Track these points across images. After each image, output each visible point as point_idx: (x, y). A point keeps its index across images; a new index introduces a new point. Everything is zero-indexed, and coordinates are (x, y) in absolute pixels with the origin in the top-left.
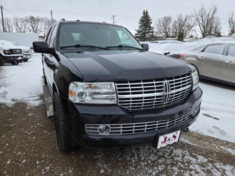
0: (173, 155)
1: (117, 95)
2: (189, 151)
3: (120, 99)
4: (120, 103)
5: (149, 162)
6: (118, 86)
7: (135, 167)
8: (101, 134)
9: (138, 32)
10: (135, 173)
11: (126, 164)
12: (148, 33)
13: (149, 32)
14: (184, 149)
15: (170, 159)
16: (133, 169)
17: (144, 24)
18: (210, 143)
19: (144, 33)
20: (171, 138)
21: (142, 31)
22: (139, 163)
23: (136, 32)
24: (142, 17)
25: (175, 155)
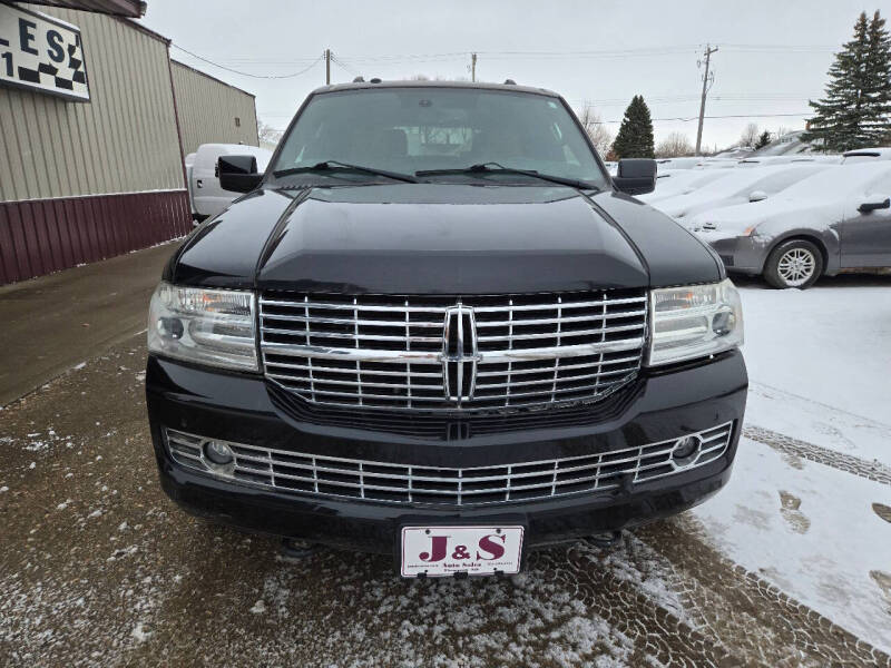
0: (555, 635)
1: (258, 340)
2: (640, 643)
3: (271, 357)
4: (271, 369)
5: (438, 629)
6: (267, 309)
7: (372, 632)
8: (211, 471)
9: (823, 110)
10: (353, 653)
11: (353, 611)
12: (872, 115)
13: (880, 110)
14: (622, 629)
15: (529, 643)
16: (361, 636)
17: (858, 75)
18: (784, 639)
19: (854, 117)
20: (473, 548)
21: (842, 108)
22: (399, 624)
23: (813, 114)
24: (851, 46)
25: (561, 640)
